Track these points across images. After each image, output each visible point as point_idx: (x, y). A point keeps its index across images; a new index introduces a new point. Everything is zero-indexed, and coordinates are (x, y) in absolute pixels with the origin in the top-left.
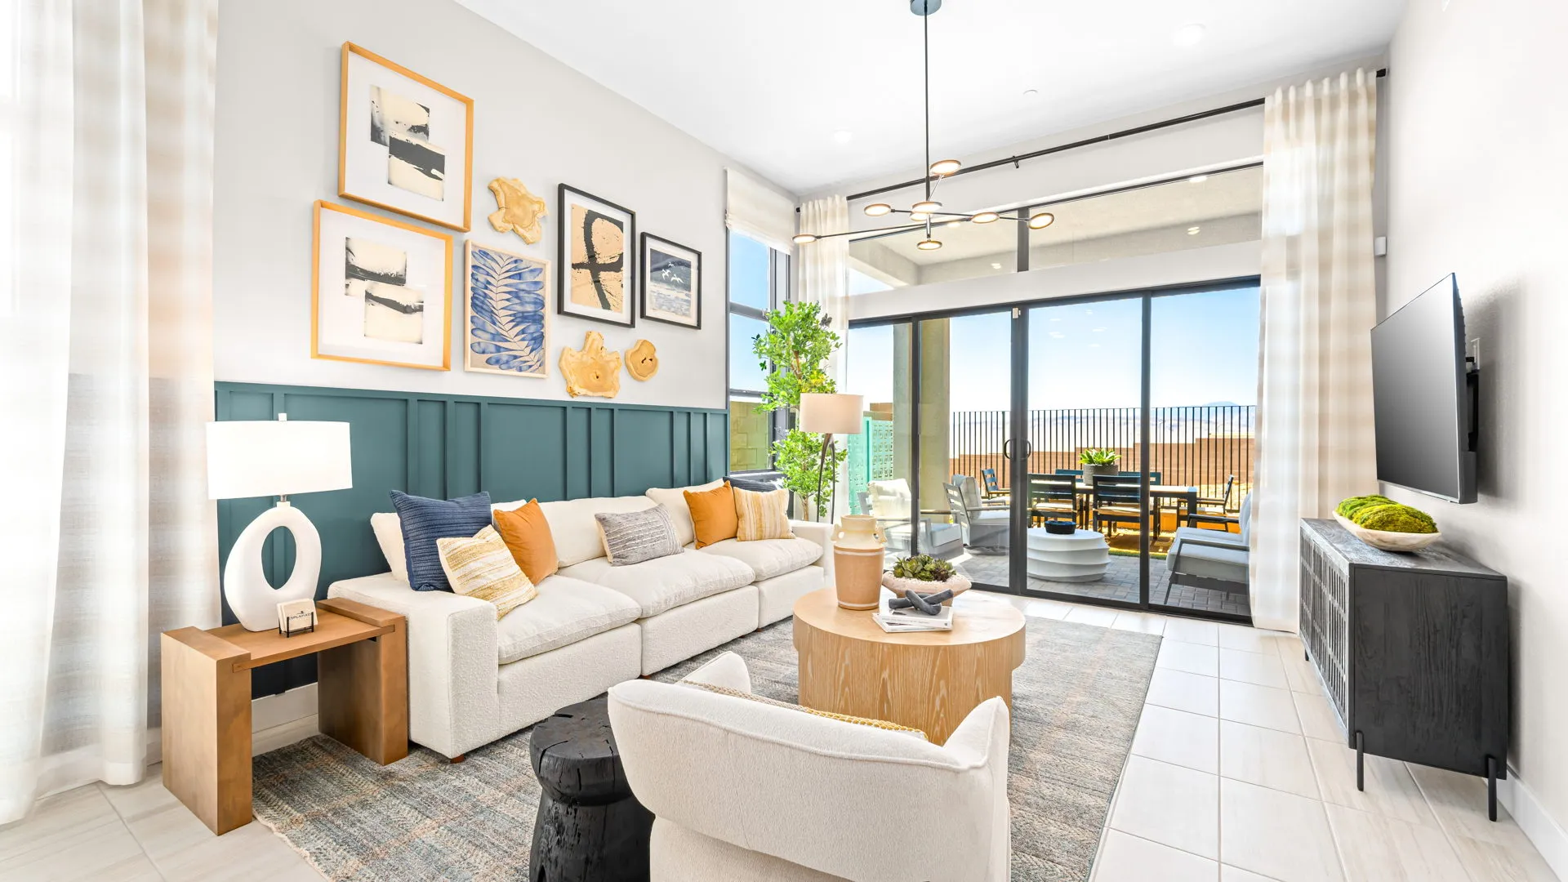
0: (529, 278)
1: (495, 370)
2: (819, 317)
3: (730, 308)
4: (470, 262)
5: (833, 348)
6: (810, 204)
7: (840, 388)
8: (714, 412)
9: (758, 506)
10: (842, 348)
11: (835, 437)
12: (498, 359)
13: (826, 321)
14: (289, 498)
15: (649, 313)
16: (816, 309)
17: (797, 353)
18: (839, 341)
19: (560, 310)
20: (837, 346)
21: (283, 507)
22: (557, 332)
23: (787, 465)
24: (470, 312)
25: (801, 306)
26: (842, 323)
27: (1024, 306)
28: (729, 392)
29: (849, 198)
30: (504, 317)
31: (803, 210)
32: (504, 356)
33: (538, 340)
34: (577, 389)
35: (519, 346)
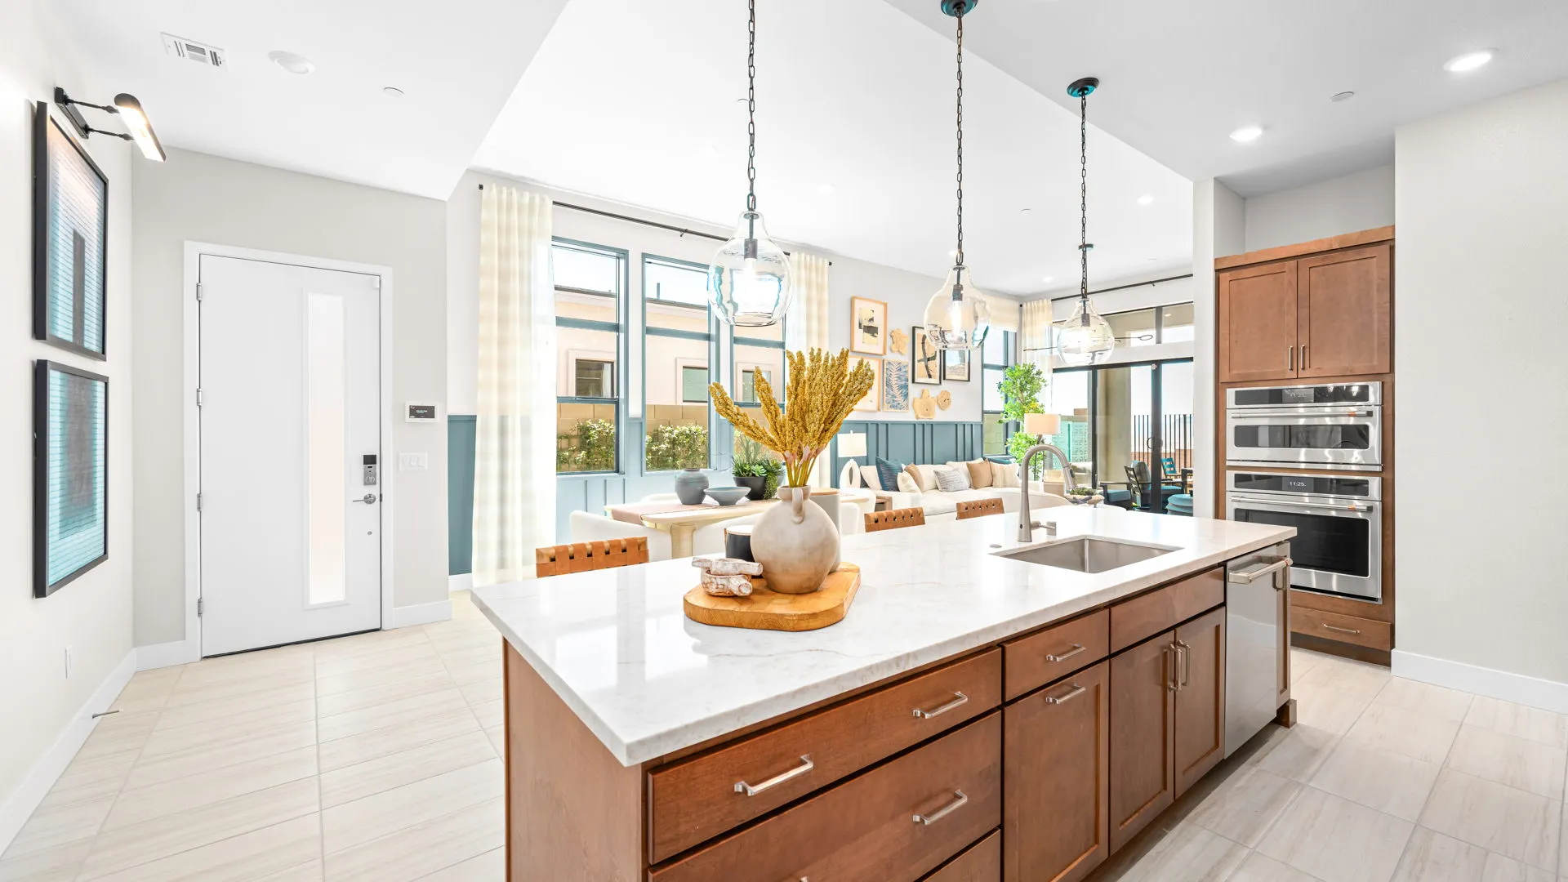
0: (903, 370)
1: (893, 410)
2: (1035, 372)
3: (984, 366)
4: (886, 367)
5: (1043, 387)
6: (1029, 304)
7: (1048, 410)
8: (976, 424)
9: (1004, 472)
10: (1049, 387)
11: (1044, 437)
12: (895, 406)
13: (1039, 373)
14: (853, 458)
15: (947, 377)
16: (1033, 366)
17: (1022, 391)
18: (1047, 383)
19: (913, 381)
20: (1045, 385)
21: (852, 461)
22: (914, 391)
23: (1016, 452)
24: (885, 387)
25: (1024, 365)
26: (1049, 370)
27: (1159, 363)
28: (984, 412)
29: (1052, 300)
30: (895, 387)
31: (1024, 306)
32: (895, 403)
33: (906, 396)
34: (920, 416)
35: (900, 399)
